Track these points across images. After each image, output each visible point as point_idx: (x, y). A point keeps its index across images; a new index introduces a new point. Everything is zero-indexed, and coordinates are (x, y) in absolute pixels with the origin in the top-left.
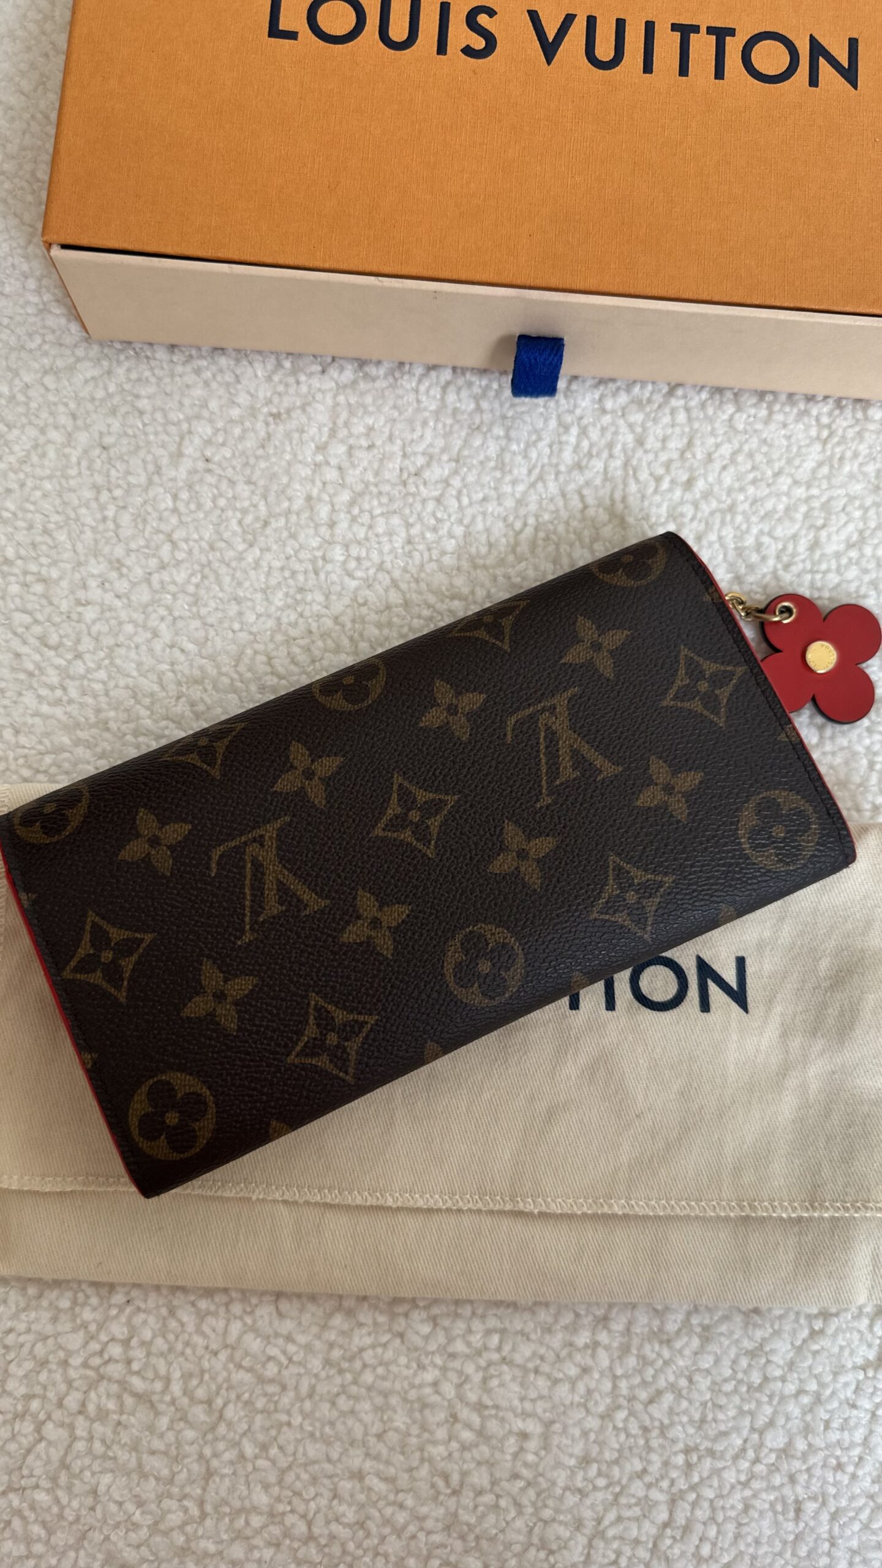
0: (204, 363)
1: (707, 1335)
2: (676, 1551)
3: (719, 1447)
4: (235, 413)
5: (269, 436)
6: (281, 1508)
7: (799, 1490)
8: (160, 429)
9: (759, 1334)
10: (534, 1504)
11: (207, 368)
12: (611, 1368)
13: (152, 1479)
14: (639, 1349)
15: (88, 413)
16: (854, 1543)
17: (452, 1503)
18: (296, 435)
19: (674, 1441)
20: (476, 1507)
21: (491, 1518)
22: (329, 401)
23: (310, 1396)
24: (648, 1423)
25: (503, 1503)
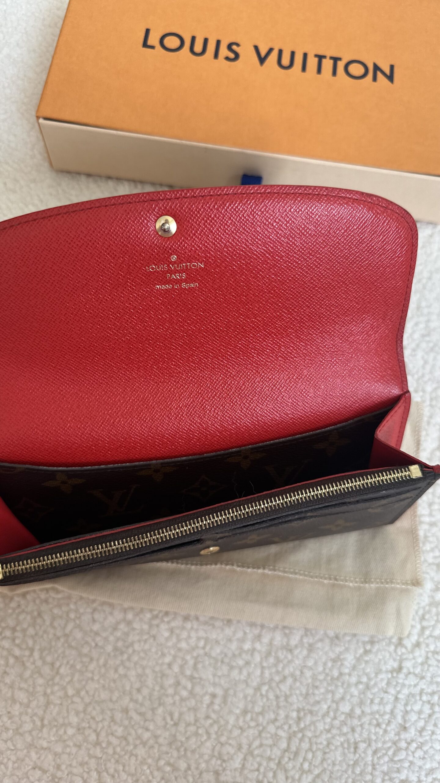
1: (311, 648)
2: (290, 765)
3: (315, 708)
6: (84, 725)
7: (357, 735)
9: (338, 650)
10: (216, 733)
12: (261, 663)
13: (18, 704)
14: (276, 653)
16: (385, 768)
17: (173, 730)
19: (291, 704)
20: (186, 732)
21: (193, 740)
23: (105, 665)
24: (278, 692)
25: (200, 731)
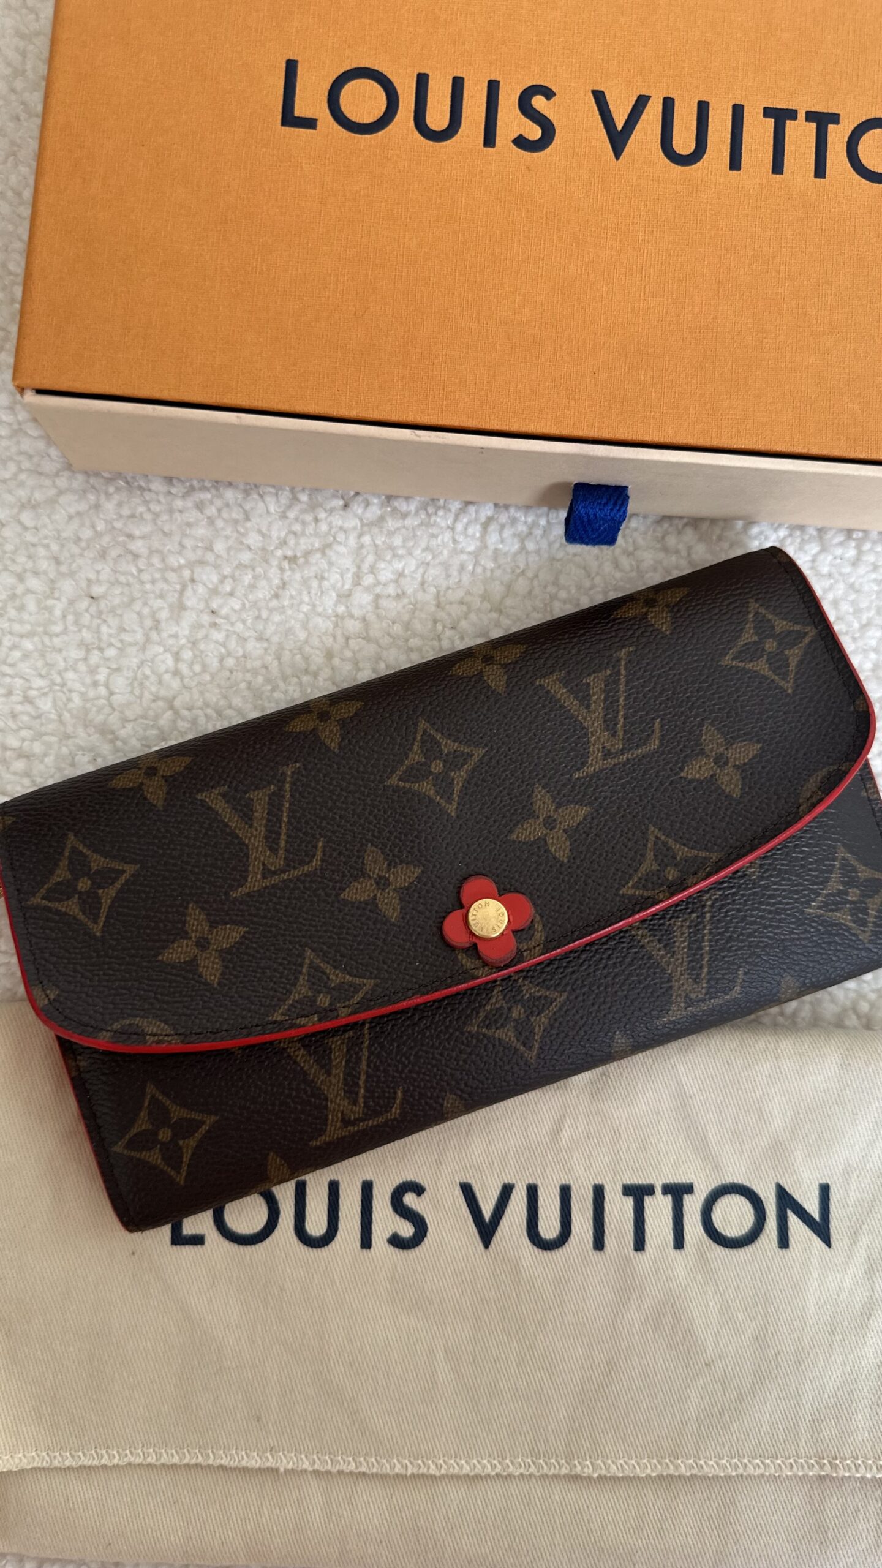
0: (209, 496)
4: (246, 557)
5: (284, 585)
8: (157, 576)
11: (211, 502)
15: (73, 556)
18: (315, 584)
22: (352, 541)
